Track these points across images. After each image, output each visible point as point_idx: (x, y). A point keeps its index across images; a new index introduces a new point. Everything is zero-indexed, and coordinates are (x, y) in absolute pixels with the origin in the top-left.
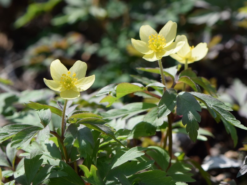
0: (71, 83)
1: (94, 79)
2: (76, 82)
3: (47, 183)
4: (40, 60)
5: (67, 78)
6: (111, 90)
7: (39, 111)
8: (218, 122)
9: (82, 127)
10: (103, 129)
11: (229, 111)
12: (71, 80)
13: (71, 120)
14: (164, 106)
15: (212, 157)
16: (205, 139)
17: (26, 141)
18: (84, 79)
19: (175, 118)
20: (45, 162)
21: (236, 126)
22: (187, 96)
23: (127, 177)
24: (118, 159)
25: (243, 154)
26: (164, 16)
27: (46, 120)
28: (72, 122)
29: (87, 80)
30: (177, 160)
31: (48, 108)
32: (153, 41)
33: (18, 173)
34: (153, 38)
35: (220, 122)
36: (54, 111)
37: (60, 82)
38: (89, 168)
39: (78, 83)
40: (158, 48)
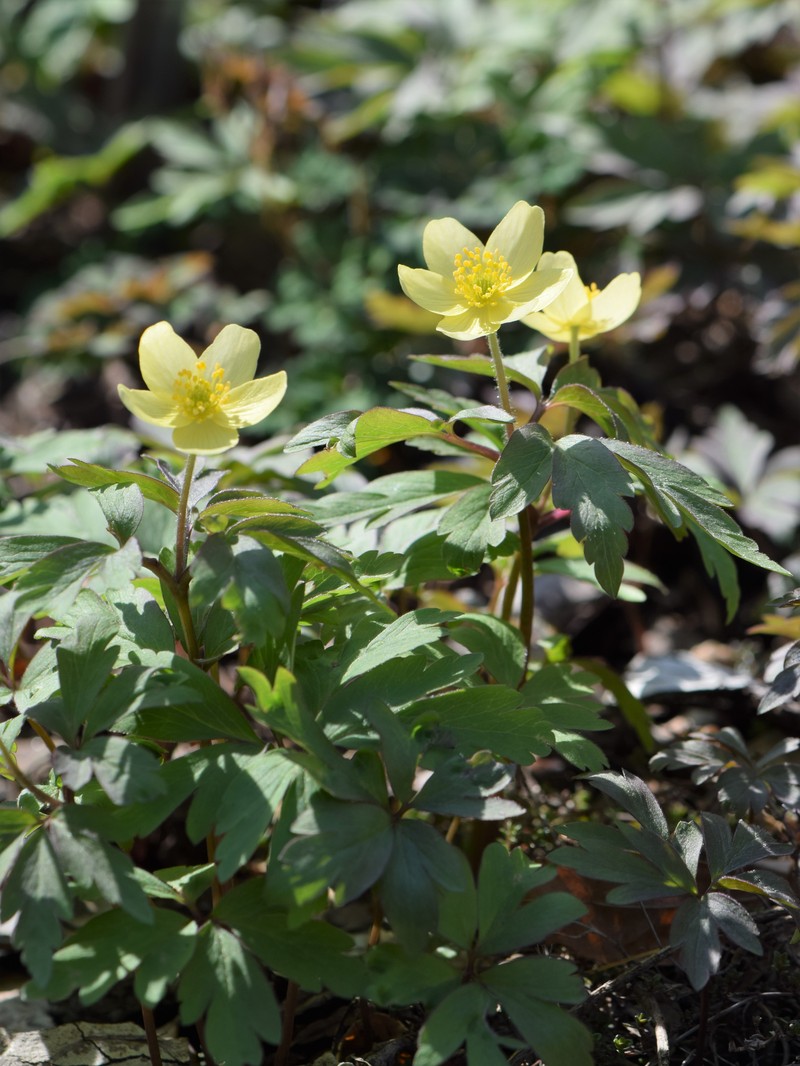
0: (208, 400)
1: (284, 386)
2: (225, 396)
3: (128, 729)
4: (81, 337)
5: (193, 384)
6: (333, 434)
7: (102, 492)
8: (679, 539)
9: (245, 544)
10: (315, 550)
11: (723, 507)
12: (208, 390)
13: (209, 523)
14: (507, 481)
15: (652, 659)
16: (638, 596)
17: (62, 591)
18: (252, 385)
19: (540, 522)
20: (123, 661)
21: (744, 556)
22: (588, 449)
23: (395, 709)
24: (362, 651)
25: (752, 650)
26: (487, 203)
27: (125, 520)
28: (214, 529)
29: (260, 390)
30: (546, 662)
31: (132, 483)
32: (468, 271)
33: (32, 695)
34: (467, 263)
35: (685, 539)
36: (150, 492)
37: (174, 398)
38: (272, 679)
39: (232, 399)
40: (487, 295)
